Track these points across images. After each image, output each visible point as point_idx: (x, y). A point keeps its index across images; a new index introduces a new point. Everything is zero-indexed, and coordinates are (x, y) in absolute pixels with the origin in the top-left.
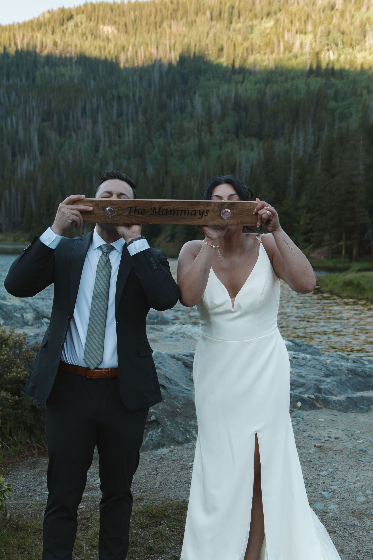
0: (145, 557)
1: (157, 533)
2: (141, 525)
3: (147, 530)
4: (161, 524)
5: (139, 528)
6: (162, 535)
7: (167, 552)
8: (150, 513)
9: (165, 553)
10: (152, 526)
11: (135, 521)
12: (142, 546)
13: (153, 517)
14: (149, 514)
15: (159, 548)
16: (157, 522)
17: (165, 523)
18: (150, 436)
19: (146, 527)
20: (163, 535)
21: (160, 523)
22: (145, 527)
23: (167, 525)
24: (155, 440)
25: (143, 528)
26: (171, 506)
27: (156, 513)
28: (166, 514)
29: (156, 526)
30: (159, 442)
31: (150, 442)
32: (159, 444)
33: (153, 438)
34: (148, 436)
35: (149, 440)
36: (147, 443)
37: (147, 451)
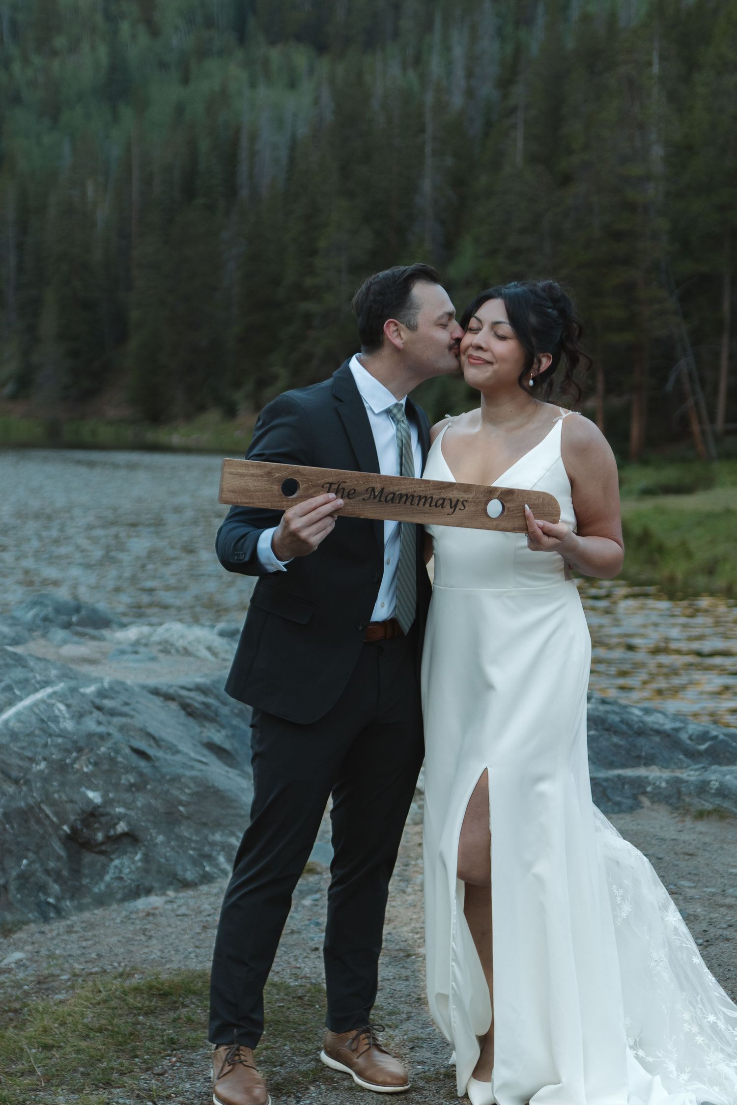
0: (162, 1055)
1: (179, 1018)
2: (141, 1009)
3: (156, 1017)
4: (185, 1006)
5: (139, 1015)
6: (189, 1020)
7: (207, 1046)
8: (157, 989)
9: (202, 1047)
10: (164, 1011)
11: (127, 1004)
12: (152, 1038)
13: (164, 995)
14: (154, 991)
15: (188, 1039)
16: (175, 1002)
17: (193, 1003)
18: (117, 871)
19: (153, 1012)
20: (193, 1021)
21: (183, 1003)
22: (149, 1012)
23: (198, 1006)
24: (132, 880)
25: (146, 1014)
26: (200, 977)
27: (170, 987)
29: (176, 1009)
30: (136, 883)
31: (115, 884)
32: (138, 887)
33: (122, 875)
34: (111, 870)
35: (112, 879)
36: (108, 886)
37: (109, 905)
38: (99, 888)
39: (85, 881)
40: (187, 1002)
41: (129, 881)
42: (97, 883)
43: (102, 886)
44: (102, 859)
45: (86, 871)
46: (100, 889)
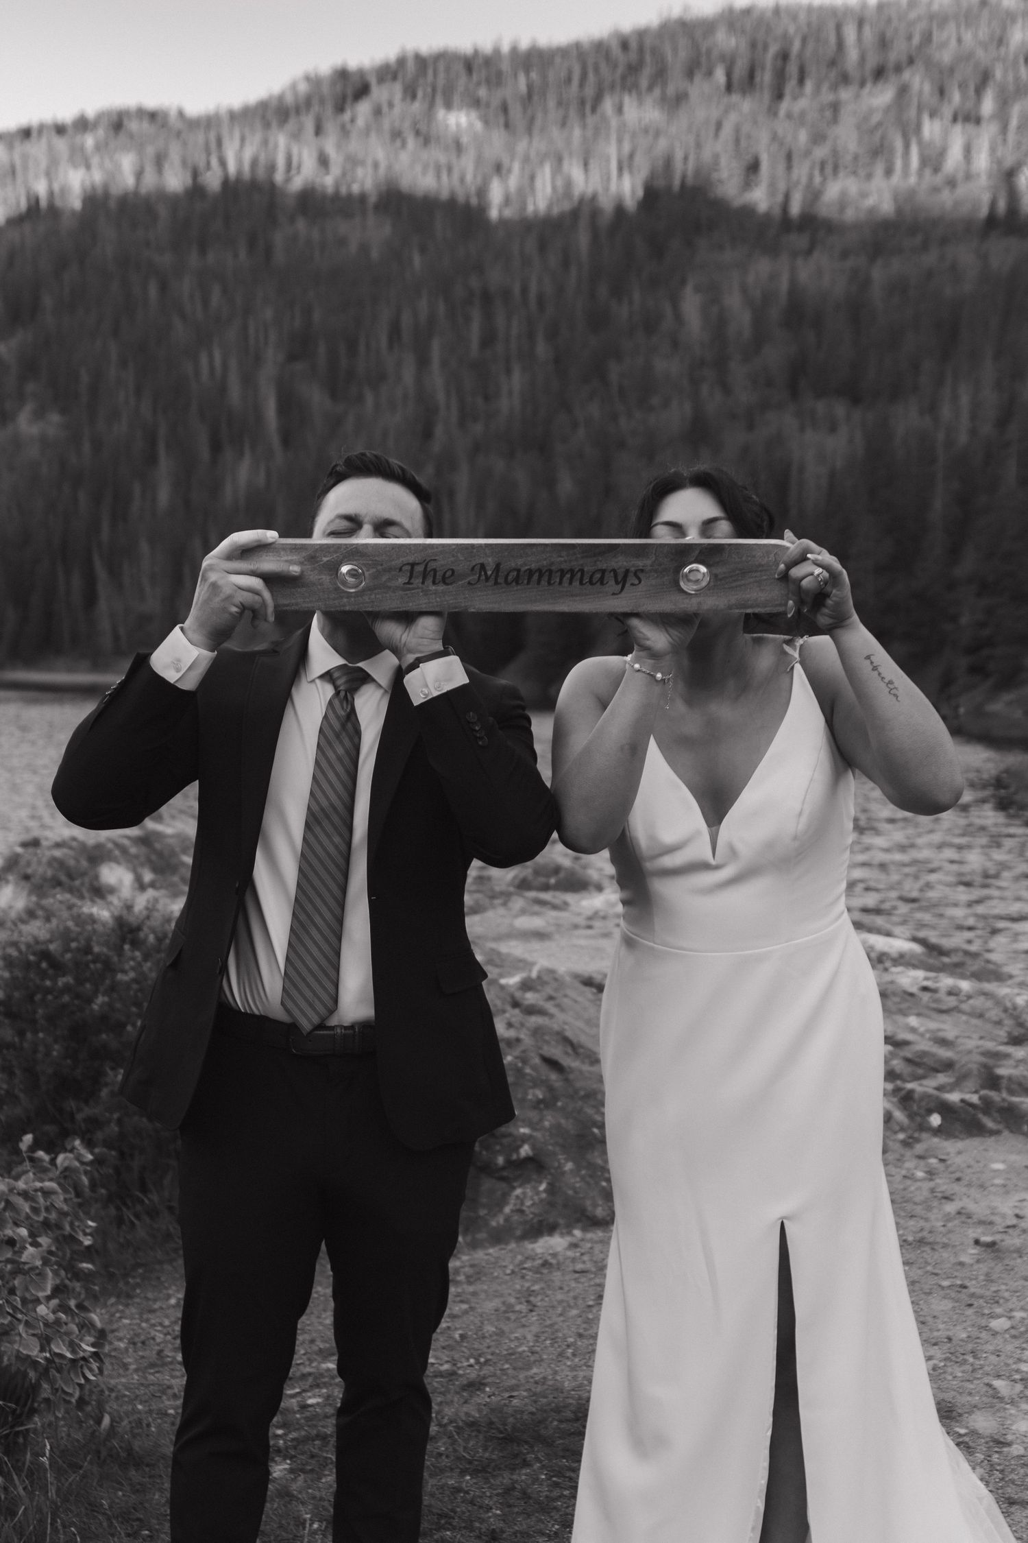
1: (514, 1488)
2: (470, 1462)
3: (487, 1480)
4: (526, 1464)
5: (463, 1472)
6: (526, 1496)
8: (498, 1429)
10: (499, 1469)
11: (455, 1451)
12: (469, 1526)
13: (504, 1441)
14: (494, 1432)
15: (515, 1534)
16: (516, 1456)
17: (538, 1459)
18: (519, 1202)
19: (484, 1470)
20: (530, 1498)
21: (524, 1460)
22: (482, 1470)
23: (543, 1467)
24: (532, 1213)
25: (475, 1473)
26: (558, 1410)
28: (543, 1432)
29: (513, 1469)
30: (540, 1218)
31: (516, 1218)
32: (540, 1222)
33: (524, 1208)
34: (512, 1201)
35: (512, 1211)
36: (507, 1220)
37: (507, 1244)
38: (498, 1221)
39: (482, 1212)
40: (530, 1457)
41: (531, 1216)
42: (495, 1215)
43: (501, 1219)
44: (504, 1185)
45: (484, 1200)
46: (498, 1223)
